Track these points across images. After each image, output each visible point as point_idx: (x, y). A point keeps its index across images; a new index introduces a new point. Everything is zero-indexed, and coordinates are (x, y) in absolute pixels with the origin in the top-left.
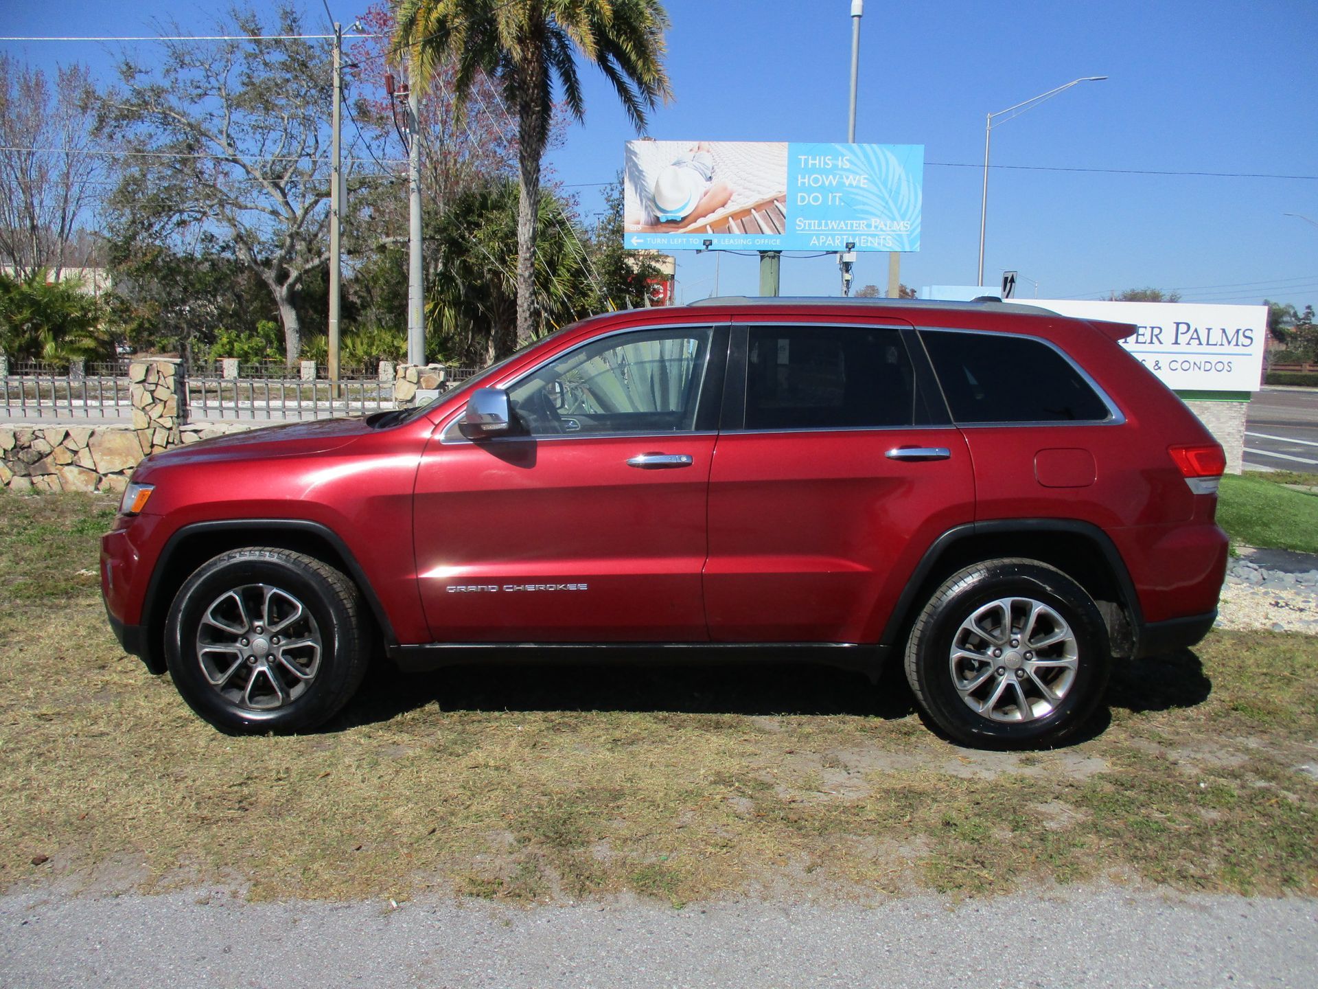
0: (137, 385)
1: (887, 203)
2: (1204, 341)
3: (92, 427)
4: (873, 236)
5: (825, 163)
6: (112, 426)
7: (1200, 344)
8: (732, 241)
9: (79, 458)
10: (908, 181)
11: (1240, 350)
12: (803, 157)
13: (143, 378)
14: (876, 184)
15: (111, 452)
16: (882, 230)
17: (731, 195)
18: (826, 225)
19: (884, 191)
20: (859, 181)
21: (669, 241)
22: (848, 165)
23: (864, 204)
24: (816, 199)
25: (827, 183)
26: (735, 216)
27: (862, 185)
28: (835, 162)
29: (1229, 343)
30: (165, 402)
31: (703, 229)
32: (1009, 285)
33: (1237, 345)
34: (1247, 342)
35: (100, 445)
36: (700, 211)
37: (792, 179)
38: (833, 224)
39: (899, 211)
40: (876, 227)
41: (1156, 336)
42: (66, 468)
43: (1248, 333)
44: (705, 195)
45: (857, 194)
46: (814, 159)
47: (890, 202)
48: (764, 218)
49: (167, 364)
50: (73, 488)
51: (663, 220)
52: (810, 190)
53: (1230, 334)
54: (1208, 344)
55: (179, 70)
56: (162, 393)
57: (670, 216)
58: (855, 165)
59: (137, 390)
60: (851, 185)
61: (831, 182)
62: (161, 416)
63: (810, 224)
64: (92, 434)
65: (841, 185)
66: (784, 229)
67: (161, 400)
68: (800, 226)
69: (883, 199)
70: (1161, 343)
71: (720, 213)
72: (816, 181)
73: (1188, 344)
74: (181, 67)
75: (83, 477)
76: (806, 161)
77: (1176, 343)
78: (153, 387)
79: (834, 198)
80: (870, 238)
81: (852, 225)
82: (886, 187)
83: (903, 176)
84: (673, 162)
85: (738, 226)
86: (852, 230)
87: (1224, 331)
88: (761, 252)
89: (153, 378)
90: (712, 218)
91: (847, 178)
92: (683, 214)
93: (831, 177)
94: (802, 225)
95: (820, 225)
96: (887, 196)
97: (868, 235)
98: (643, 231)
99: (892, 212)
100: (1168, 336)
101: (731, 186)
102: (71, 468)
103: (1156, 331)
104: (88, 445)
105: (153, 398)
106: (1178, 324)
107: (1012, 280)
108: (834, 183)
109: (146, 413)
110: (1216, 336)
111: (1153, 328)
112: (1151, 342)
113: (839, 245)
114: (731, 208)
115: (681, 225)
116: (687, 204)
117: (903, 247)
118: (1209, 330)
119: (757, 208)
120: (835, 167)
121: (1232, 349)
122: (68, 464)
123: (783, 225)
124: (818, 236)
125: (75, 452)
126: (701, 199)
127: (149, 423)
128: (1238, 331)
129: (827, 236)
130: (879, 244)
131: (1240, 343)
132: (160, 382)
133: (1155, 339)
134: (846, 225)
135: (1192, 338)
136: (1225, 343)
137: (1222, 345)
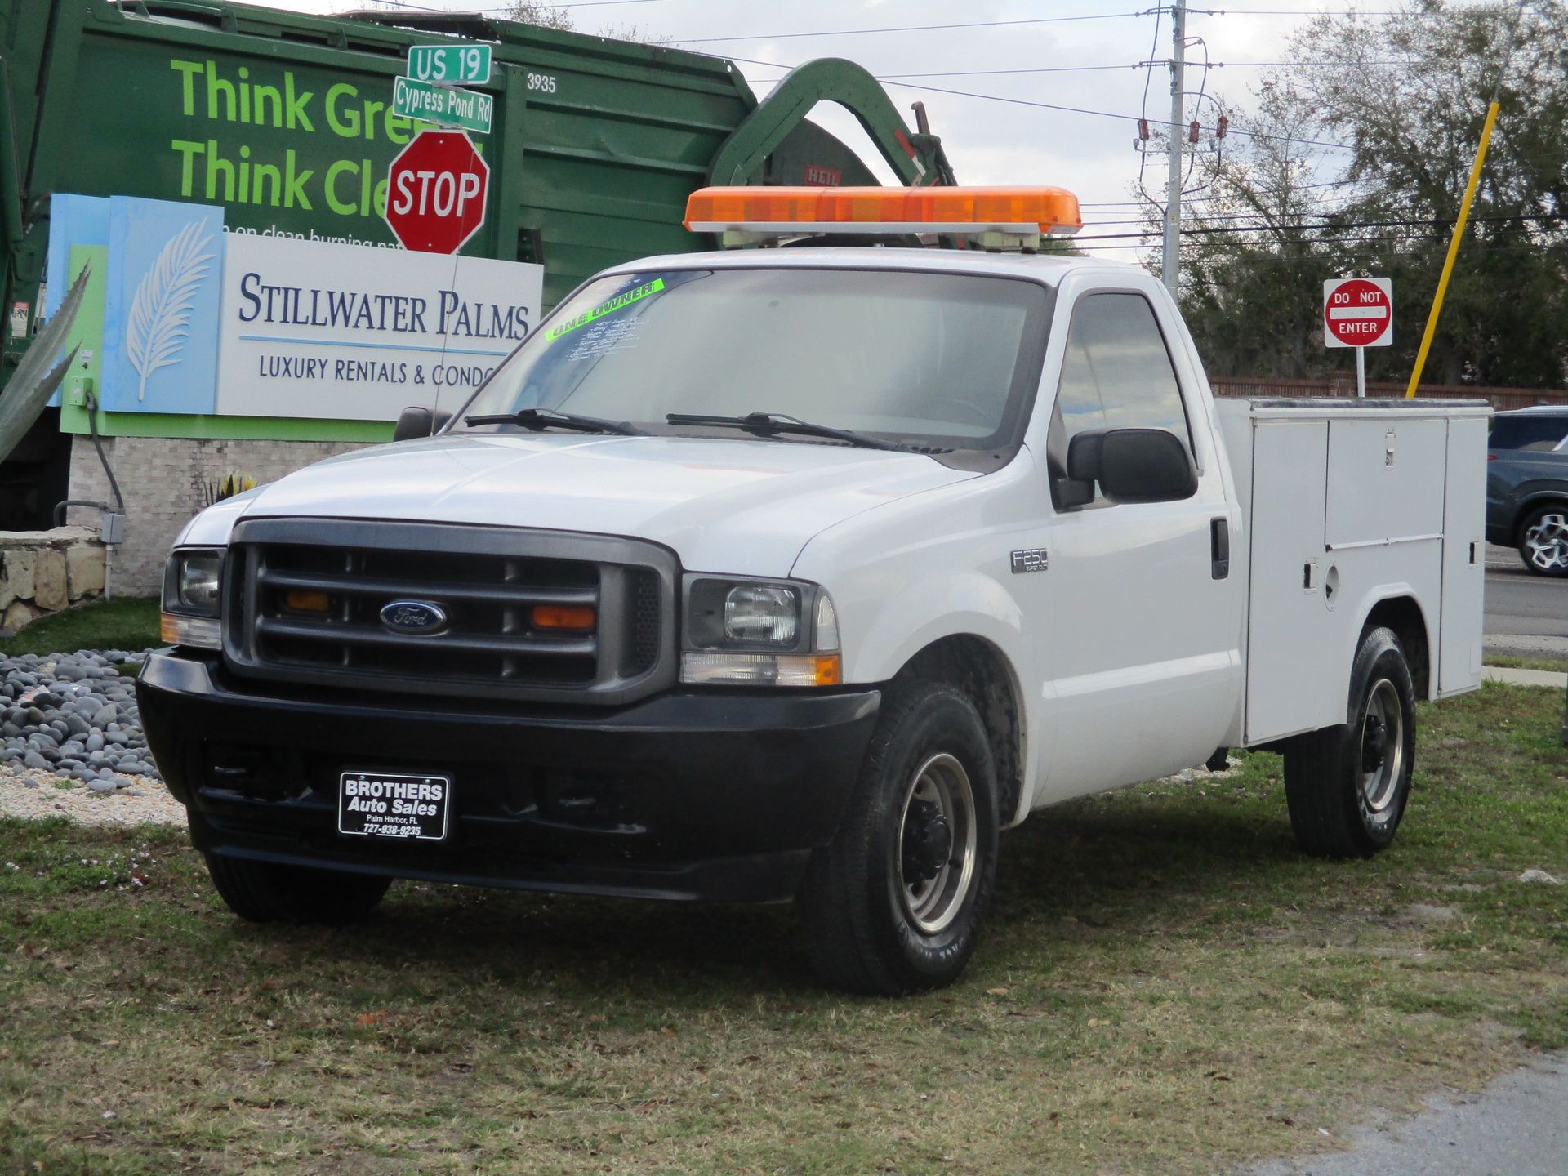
2: (473, 327)
11: (513, 346)
29: (501, 332)
33: (510, 337)
43: (522, 315)
53: (503, 315)
54: (478, 334)
70: (424, 330)
73: (456, 333)
77: (442, 331)
87: (495, 307)
100: (431, 318)
103: (419, 305)
106: (444, 294)
110: (487, 321)
111: (414, 301)
118: (479, 306)
121: (503, 343)
128: (511, 309)
133: (417, 324)
135: (459, 323)
136: (497, 333)
137: (493, 336)
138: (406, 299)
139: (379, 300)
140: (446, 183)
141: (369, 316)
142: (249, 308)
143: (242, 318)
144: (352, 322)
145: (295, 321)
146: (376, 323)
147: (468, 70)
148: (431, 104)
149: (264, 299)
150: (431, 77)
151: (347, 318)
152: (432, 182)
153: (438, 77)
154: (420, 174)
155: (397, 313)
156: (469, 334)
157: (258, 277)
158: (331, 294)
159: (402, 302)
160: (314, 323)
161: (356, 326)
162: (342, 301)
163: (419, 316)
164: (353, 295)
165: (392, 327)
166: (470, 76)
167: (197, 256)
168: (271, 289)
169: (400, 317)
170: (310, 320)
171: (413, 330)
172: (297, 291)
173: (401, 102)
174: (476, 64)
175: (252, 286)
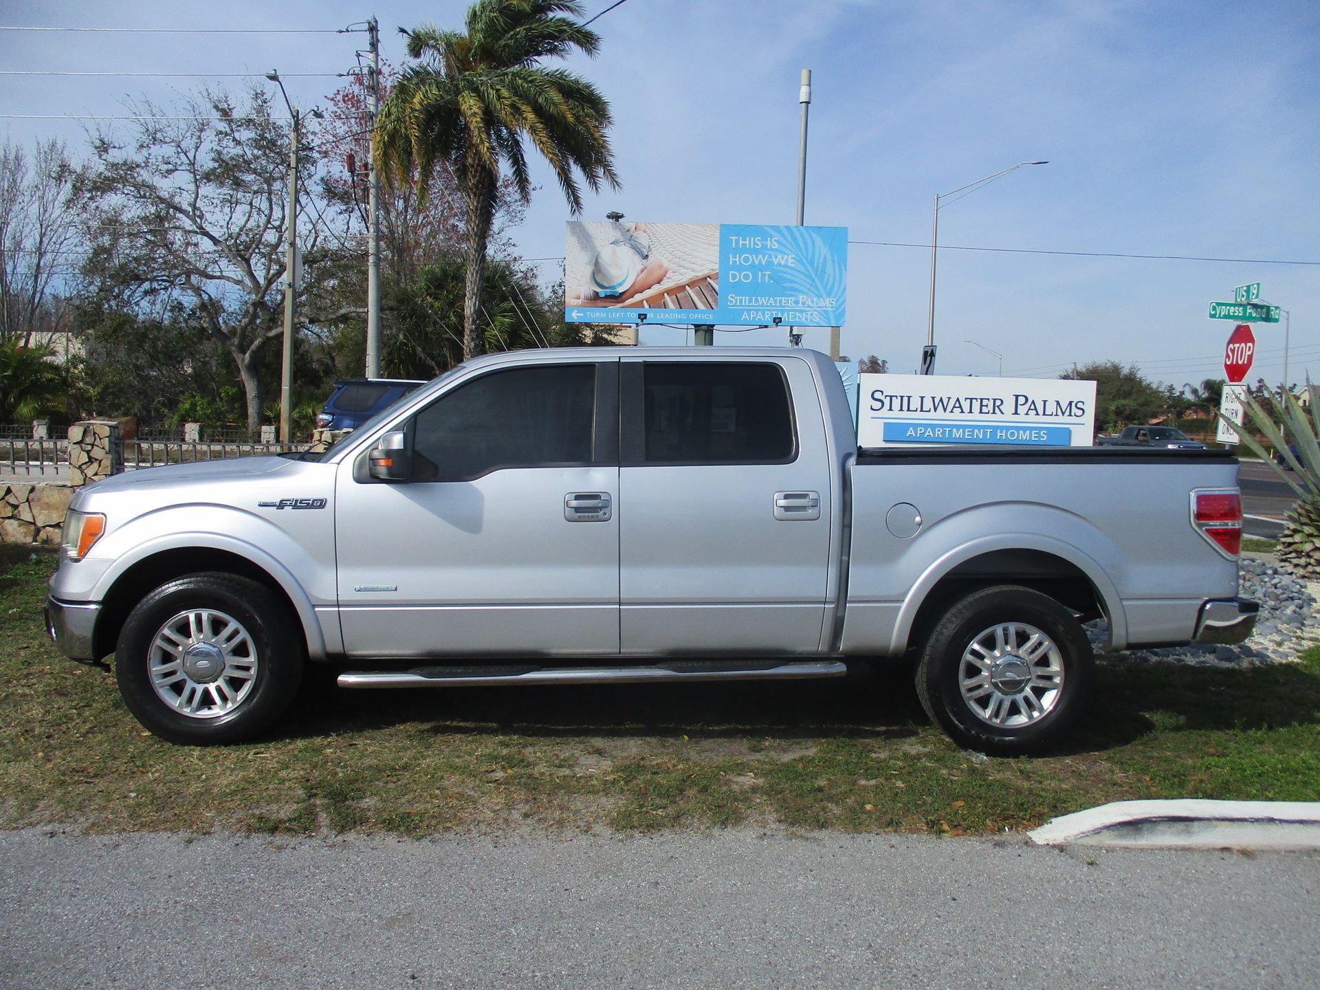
0: (76, 446)
1: (813, 281)
2: (1041, 411)
3: (32, 483)
4: (801, 311)
5: (755, 244)
6: (51, 483)
7: (1037, 414)
8: (667, 316)
9: (19, 512)
10: (833, 261)
11: (1073, 419)
12: (734, 238)
13: (80, 438)
14: (803, 264)
15: (48, 506)
16: (809, 306)
17: (666, 272)
18: (757, 301)
19: (810, 268)
20: (787, 260)
21: (607, 315)
22: (776, 246)
23: (793, 282)
24: (746, 277)
25: (757, 262)
26: (670, 292)
27: (790, 265)
28: (764, 243)
29: (1063, 414)
30: (100, 461)
31: (639, 304)
32: (929, 358)
33: (1070, 415)
34: (1079, 412)
35: (39, 500)
36: (637, 287)
37: (724, 257)
38: (762, 300)
39: (825, 288)
40: (803, 303)
41: (998, 407)
42: (7, 521)
43: (1080, 405)
44: (642, 271)
45: (785, 273)
46: (744, 240)
47: (816, 280)
48: (697, 294)
49: (102, 426)
50: (13, 539)
51: (602, 295)
52: (740, 269)
53: (1065, 405)
54: (1044, 414)
55: (152, 146)
56: (97, 453)
57: (609, 292)
58: (783, 245)
59: (75, 451)
60: (779, 264)
61: (760, 261)
62: (96, 474)
63: (741, 301)
64: (33, 490)
65: (770, 263)
66: (717, 305)
67: (96, 460)
68: (732, 302)
69: (810, 277)
70: (1002, 413)
71: (656, 289)
72: (746, 259)
73: (1027, 414)
74: (154, 144)
75: (22, 529)
76: (737, 242)
77: (1016, 413)
78: (89, 448)
79: (763, 276)
80: (798, 314)
81: (781, 301)
82: (812, 265)
83: (829, 257)
84: (612, 241)
85: (673, 301)
86: (781, 306)
87: (1058, 403)
88: (696, 326)
89: (89, 440)
90: (648, 293)
91: (776, 258)
92: (620, 290)
93: (760, 256)
94: (733, 300)
95: (750, 301)
96: (814, 275)
97: (793, 311)
98: (583, 306)
99: (818, 290)
100: (1009, 407)
101: (666, 264)
102: (12, 521)
103: (998, 403)
104: (28, 500)
105: (90, 458)
106: (1017, 397)
107: (932, 354)
108: (763, 263)
109: (82, 472)
110: (1051, 408)
111: (995, 400)
112: (994, 413)
113: (768, 319)
114: (667, 284)
115: (620, 300)
116: (624, 281)
117: (830, 322)
118: (1045, 402)
119: (692, 284)
120: (764, 247)
121: (1066, 419)
122: (9, 518)
123: (716, 301)
124: (749, 311)
125: (16, 507)
126: (637, 277)
127: (85, 480)
128: (1070, 403)
129: (757, 311)
130: (806, 319)
131: (1073, 414)
132: (96, 443)
133: (997, 410)
134: (775, 301)
135: (1030, 409)
136: (1059, 412)
137: (1056, 415)
138: (988, 399)
139: (968, 400)
140: (1242, 348)
141: (960, 407)
142: (877, 405)
144: (949, 410)
145: (908, 410)
147: (1253, 294)
148: (1235, 312)
149: (887, 401)
151: (945, 408)
153: (1243, 299)
154: (1235, 345)
155: (982, 406)
157: (882, 392)
158: (933, 398)
159: (985, 401)
160: (922, 410)
161: (952, 412)
162: (941, 401)
164: (949, 398)
165: (979, 411)
168: (891, 397)
169: (984, 407)
170: (919, 409)
172: (909, 397)
173: (1213, 313)
174: (1255, 292)
175: (877, 395)
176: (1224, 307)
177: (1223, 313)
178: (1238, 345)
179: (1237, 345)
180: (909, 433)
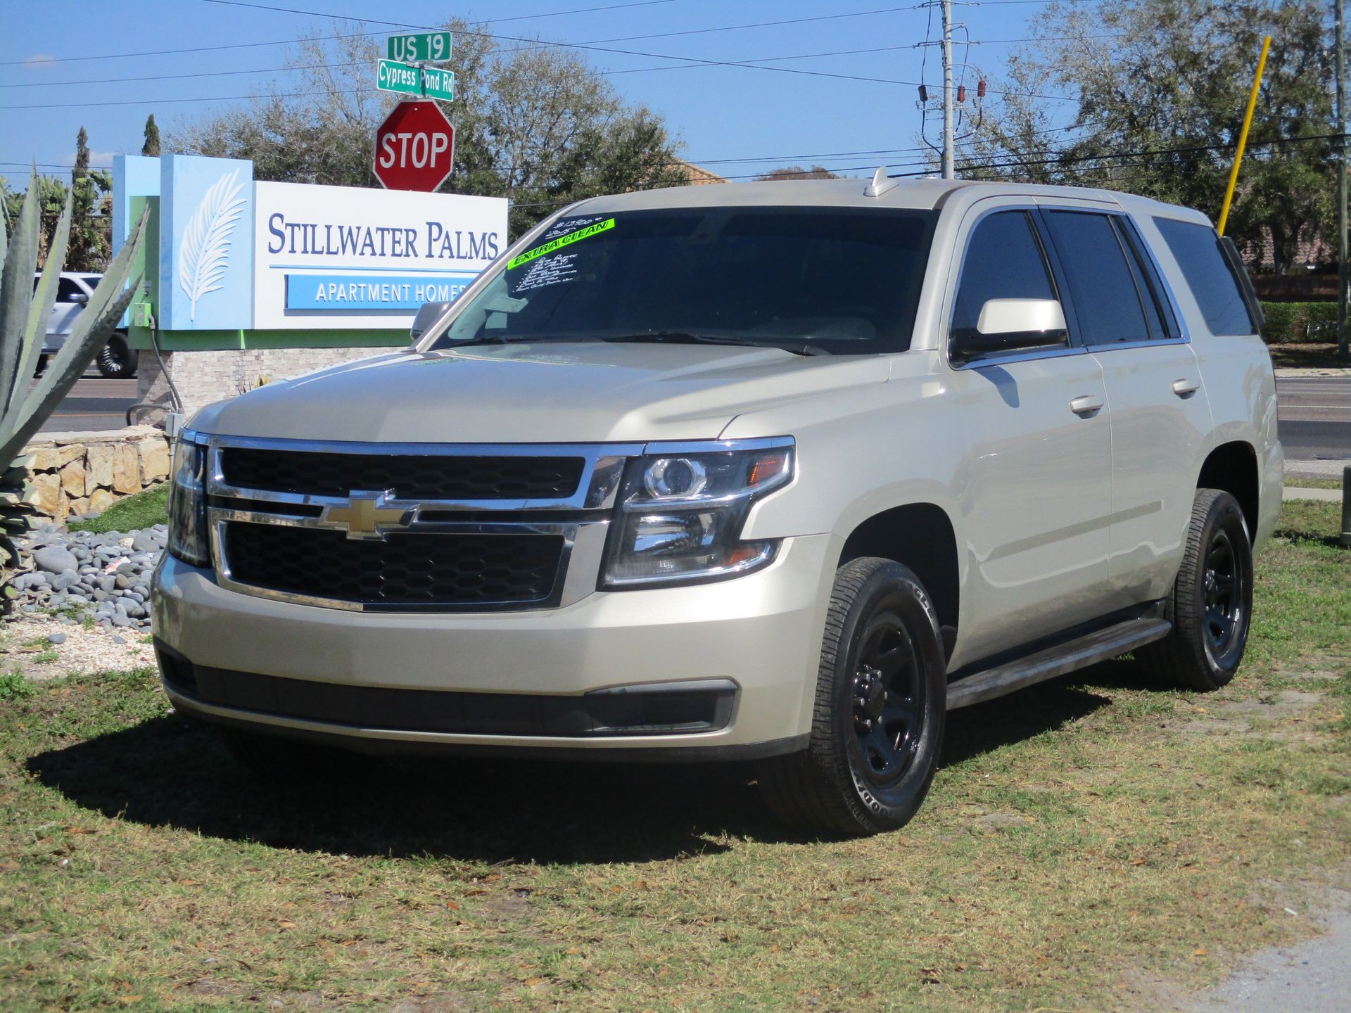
43: (493, 240)
53: (478, 240)
54: (459, 257)
70: (416, 255)
73: (441, 256)
77: (430, 255)
87: (471, 234)
100: (422, 243)
103: (411, 234)
106: (430, 224)
111: (407, 231)
118: (459, 233)
128: (484, 235)
135: (444, 248)
136: (474, 254)
137: (471, 258)
138: (400, 230)
139: (380, 232)
140: (421, 141)
141: (371, 245)
142: (276, 242)
143: (272, 250)
144: (359, 250)
145: (313, 251)
146: (378, 251)
147: (435, 51)
148: (406, 80)
149: (288, 233)
150: (405, 59)
151: (354, 248)
152: (410, 142)
153: (411, 58)
154: (400, 136)
155: (394, 242)
156: (452, 256)
157: (281, 216)
158: (341, 228)
159: (397, 233)
161: (362, 254)
162: (350, 233)
163: (411, 243)
164: (359, 228)
165: (391, 253)
166: (437, 56)
167: (232, 200)
168: (293, 226)
169: (397, 245)
170: (325, 250)
171: (407, 255)
172: (314, 226)
173: (383, 79)
174: (440, 47)
175: (277, 224)
176: (395, 70)
177: (394, 81)
178: (409, 135)
179: (405, 136)
180: (319, 295)
